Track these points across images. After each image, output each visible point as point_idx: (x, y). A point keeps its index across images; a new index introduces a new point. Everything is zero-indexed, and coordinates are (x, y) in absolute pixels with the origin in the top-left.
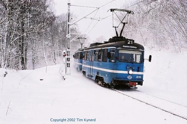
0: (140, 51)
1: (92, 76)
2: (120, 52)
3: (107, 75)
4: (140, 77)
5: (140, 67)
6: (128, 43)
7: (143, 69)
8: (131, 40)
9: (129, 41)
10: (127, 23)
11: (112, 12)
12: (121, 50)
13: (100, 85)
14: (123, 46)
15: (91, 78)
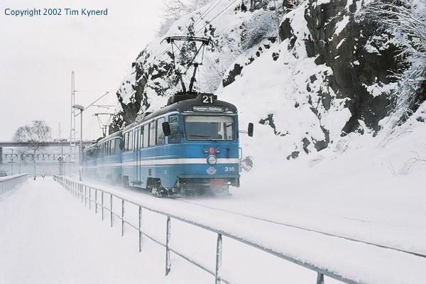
0: (229, 116)
1: (140, 183)
2: (189, 120)
3: (166, 172)
4: (233, 169)
5: (230, 148)
6: (204, 102)
7: (238, 153)
8: (209, 95)
9: (205, 98)
10: (201, 64)
11: (170, 44)
12: (189, 117)
13: (155, 195)
14: (194, 108)
15: (139, 186)
